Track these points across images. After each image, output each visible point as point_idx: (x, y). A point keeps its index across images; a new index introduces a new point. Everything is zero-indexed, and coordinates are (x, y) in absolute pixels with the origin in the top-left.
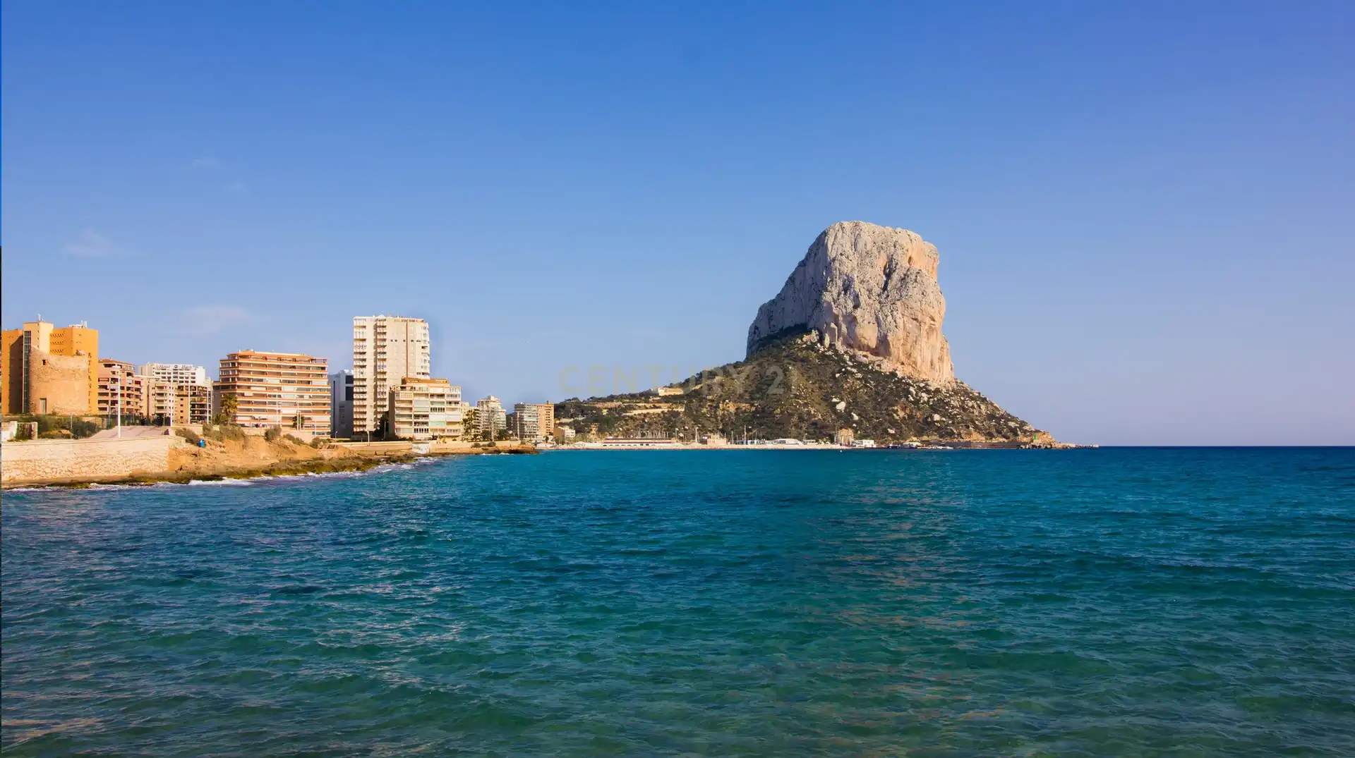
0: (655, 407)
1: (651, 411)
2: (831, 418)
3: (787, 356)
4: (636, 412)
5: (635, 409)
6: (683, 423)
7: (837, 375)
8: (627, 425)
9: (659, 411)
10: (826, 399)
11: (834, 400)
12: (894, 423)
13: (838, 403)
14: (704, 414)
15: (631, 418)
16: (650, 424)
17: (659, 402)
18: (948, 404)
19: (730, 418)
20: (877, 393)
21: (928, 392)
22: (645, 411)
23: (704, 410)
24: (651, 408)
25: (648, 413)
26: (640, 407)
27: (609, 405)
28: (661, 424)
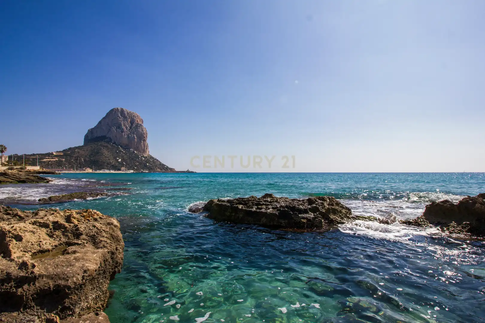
0: (53, 159)
1: (52, 160)
2: (117, 164)
3: (100, 145)
4: (45, 160)
5: (44, 159)
6: (65, 164)
7: (117, 151)
8: (42, 164)
9: (55, 160)
10: (115, 158)
11: (117, 158)
12: (136, 166)
13: (119, 159)
14: (72, 162)
15: (43, 162)
16: (52, 164)
17: (54, 157)
18: (150, 161)
19: (82, 163)
20: (130, 157)
21: (144, 157)
22: (49, 160)
23: (73, 160)
24: (51, 159)
25: (50, 160)
26: (47, 158)
27: (33, 157)
28: (56, 164)
